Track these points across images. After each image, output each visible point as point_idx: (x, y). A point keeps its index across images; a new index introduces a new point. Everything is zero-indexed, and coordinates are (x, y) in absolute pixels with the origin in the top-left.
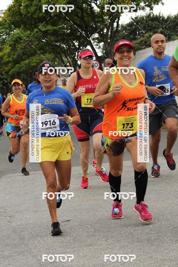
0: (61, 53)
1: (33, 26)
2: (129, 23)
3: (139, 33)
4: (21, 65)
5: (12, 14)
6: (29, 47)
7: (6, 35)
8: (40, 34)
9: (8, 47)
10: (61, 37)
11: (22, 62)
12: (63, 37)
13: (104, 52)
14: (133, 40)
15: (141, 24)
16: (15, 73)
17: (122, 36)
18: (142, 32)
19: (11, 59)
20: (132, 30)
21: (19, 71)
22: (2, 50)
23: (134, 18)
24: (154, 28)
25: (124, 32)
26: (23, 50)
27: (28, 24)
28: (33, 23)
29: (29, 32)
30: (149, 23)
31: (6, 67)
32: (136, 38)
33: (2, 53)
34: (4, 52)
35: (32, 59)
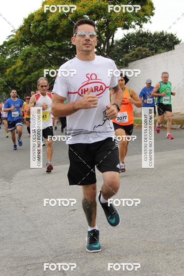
1: (41, 43)
2: (122, 39)
3: (131, 47)
4: (32, 76)
5: (22, 33)
7: (18, 51)
8: (47, 49)
9: (20, 60)
10: (65, 52)
11: (32, 74)
12: (67, 52)
14: (126, 53)
15: (132, 39)
16: (27, 83)
17: (117, 50)
18: (133, 47)
19: (22, 71)
20: (125, 44)
21: (30, 81)
22: (15, 63)
23: (126, 35)
24: (143, 43)
25: (118, 46)
26: (33, 64)
27: (37, 41)
28: (41, 40)
29: (38, 48)
30: (139, 39)
31: (18, 78)
32: (128, 52)
33: (15, 66)
34: (17, 65)
35: (41, 71)
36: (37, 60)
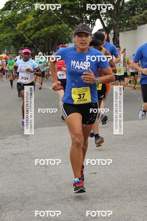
0: (75, 24)
2: (130, 1)
3: (137, 10)
4: (42, 32)
6: (49, 18)
7: (30, 6)
9: (31, 16)
10: (76, 11)
11: (42, 30)
12: (78, 11)
13: (108, 23)
15: (140, 2)
16: (36, 38)
17: (124, 11)
18: (140, 9)
19: (33, 27)
20: (132, 6)
21: (39, 37)
22: (26, 19)
25: (125, 8)
26: (44, 20)
31: (28, 33)
32: (135, 14)
33: (26, 21)
34: (27, 20)
35: (51, 27)
36: (48, 17)
